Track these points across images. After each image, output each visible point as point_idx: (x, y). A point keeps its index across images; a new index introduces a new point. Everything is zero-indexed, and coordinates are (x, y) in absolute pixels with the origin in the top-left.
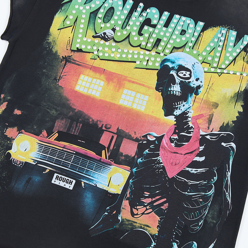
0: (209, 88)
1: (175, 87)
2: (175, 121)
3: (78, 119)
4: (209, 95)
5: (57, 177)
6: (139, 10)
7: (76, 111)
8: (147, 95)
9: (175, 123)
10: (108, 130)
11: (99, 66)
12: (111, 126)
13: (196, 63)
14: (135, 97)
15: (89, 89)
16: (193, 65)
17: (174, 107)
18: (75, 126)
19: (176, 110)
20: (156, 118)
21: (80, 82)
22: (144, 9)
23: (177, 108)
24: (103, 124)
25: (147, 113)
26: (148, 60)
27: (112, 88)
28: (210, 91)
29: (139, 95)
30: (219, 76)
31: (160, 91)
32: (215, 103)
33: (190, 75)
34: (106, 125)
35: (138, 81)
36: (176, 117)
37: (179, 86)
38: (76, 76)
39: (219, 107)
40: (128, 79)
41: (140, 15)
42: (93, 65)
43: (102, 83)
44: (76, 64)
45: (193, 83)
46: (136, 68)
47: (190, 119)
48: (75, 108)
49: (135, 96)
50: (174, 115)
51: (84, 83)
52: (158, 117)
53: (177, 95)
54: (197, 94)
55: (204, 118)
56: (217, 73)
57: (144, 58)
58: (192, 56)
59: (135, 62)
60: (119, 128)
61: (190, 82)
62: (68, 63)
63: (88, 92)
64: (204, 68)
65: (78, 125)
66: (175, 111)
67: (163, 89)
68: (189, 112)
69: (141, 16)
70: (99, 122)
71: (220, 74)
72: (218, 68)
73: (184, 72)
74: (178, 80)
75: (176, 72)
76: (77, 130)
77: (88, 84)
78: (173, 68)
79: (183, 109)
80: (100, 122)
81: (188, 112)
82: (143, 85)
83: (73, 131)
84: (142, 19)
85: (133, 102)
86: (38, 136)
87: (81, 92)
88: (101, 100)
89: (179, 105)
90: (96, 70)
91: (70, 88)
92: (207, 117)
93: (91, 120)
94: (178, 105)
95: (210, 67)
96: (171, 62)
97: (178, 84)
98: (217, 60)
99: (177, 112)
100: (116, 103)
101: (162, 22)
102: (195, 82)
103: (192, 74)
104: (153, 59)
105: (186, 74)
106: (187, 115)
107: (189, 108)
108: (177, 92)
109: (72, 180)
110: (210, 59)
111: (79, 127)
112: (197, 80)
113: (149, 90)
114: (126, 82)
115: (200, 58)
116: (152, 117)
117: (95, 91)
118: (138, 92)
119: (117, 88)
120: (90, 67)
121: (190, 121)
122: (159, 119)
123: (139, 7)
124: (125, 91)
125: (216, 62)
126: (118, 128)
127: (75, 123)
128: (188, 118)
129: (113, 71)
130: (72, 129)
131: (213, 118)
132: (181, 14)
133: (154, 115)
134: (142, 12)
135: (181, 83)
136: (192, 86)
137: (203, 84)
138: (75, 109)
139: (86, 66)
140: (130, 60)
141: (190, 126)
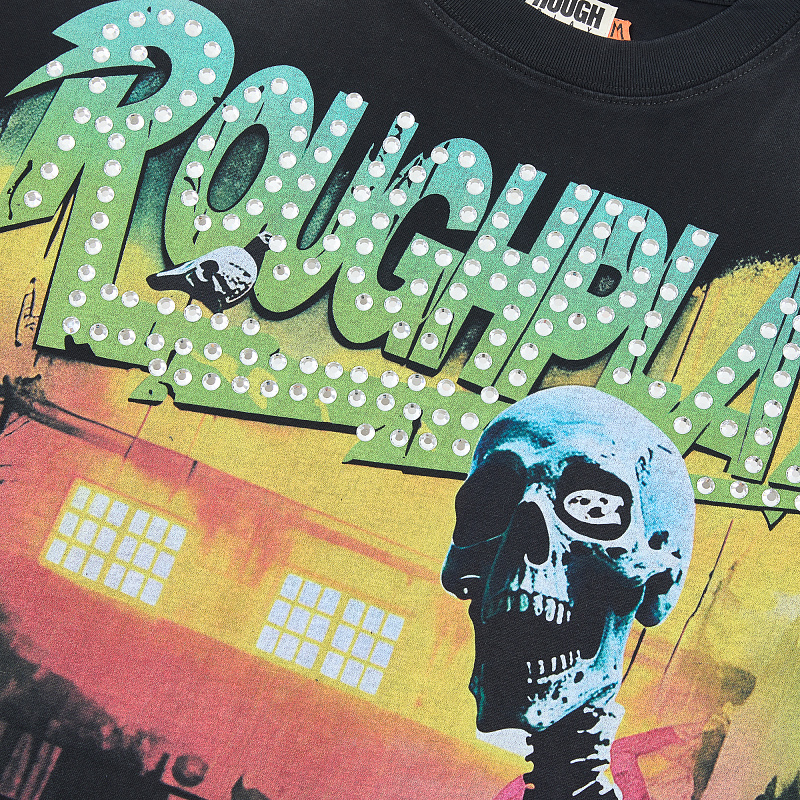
0: (714, 590)
1: (541, 573)
2: (528, 759)
3: (43, 724)
4: (711, 630)
6: (393, 147)
7: (38, 676)
8: (396, 611)
9: (530, 767)
10: (187, 789)
11: (164, 442)
12: (205, 768)
13: (657, 452)
14: (338, 618)
15: (109, 559)
16: (642, 458)
17: (530, 681)
18: (26, 756)
19: (536, 699)
20: (433, 738)
21: (66, 521)
22: (418, 148)
23: (542, 691)
24: (165, 757)
25: (393, 709)
26: (417, 424)
27: (224, 564)
28: (717, 608)
29: (356, 610)
30: (771, 527)
31: (466, 591)
32: (738, 671)
33: (624, 512)
34: (182, 761)
35: (357, 535)
36: (537, 737)
37: (561, 568)
38: (51, 488)
39: (755, 694)
40: (310, 517)
41: (396, 174)
42: (142, 436)
43: (178, 535)
44: (56, 427)
45: (637, 557)
46: (354, 462)
47: (603, 752)
48: (35, 660)
49: (340, 611)
50: (526, 727)
51: (88, 527)
52: (445, 732)
53: (549, 619)
54: (649, 617)
55: (675, 750)
56: (762, 509)
58: (641, 408)
59: (352, 430)
60: (246, 785)
61: (617, 552)
62: (14, 415)
63: (102, 576)
64: (695, 480)
65: (43, 752)
66: (530, 704)
67: (483, 580)
68: (601, 712)
69: (398, 180)
70: (145, 742)
71: (773, 516)
72: (766, 483)
73: (594, 496)
74: (559, 538)
75: (553, 495)
76: (32, 779)
77: (108, 536)
78: (539, 473)
79: (575, 694)
80: (154, 740)
81: (595, 715)
82: (383, 557)
83: (17, 781)
84: (401, 200)
85: (327, 646)
87: (73, 579)
88: (165, 627)
89: (556, 673)
90: (154, 460)
91: (16, 550)
92: (693, 742)
93: (106, 731)
94: (548, 672)
95: (727, 476)
96: (533, 441)
97: (559, 557)
98: (763, 438)
99: (545, 713)
100: (240, 644)
101: (503, 222)
102: (645, 553)
103: (635, 509)
104: (440, 419)
105: (601, 504)
106: (592, 731)
107: (605, 689)
108: (551, 603)
110: (728, 430)
111: (48, 762)
112: (657, 541)
113: (409, 583)
114: (299, 537)
115: (681, 427)
116: (414, 730)
117: (137, 575)
118: (354, 592)
119: (252, 565)
120: (127, 442)
121: (605, 762)
122: (447, 742)
123: (393, 131)
124: (291, 583)
125: (758, 448)
126: (239, 783)
127: (28, 738)
128: (596, 747)
129: (240, 473)
130: (13, 773)
131: (722, 752)
132: (604, 184)
133: (427, 722)
134: (405, 160)
135: (576, 558)
136: (631, 573)
137: (684, 564)
138: (33, 668)
139: (105, 440)
140: (325, 418)
141: (602, 787)
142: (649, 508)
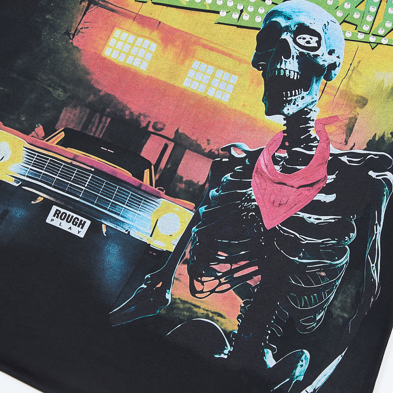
0: (352, 70)
1: (288, 63)
2: (284, 125)
3: (104, 110)
4: (351, 83)
5: (57, 213)
7: (101, 94)
8: (235, 74)
9: (285, 128)
10: (158, 132)
11: (148, 15)
12: (164, 125)
13: (330, 23)
14: (213, 76)
15: (128, 55)
16: (325, 25)
17: (285, 99)
18: (97, 121)
19: (287, 105)
20: (249, 117)
21: (112, 41)
23: (289, 102)
24: (149, 122)
25: (234, 107)
26: (242, 11)
27: (171, 57)
28: (353, 76)
29: (220, 73)
30: (373, 49)
31: (260, 68)
32: (362, 97)
33: (319, 43)
34: (156, 123)
35: (220, 48)
36: (287, 118)
37: (296, 61)
38: (106, 30)
39: (368, 105)
40: (203, 41)
42: (140, 13)
43: (154, 46)
44: (108, 9)
45: (324, 58)
46: (219, 23)
47: (312, 124)
48: (100, 88)
49: (214, 74)
50: (284, 114)
51: (120, 44)
52: (253, 115)
53: (292, 78)
54: (328, 78)
55: (338, 124)
56: (369, 43)
57: (235, 6)
58: (324, 8)
59: (218, 13)
60: (180, 131)
62: (92, 5)
63: (125, 60)
64: (344, 32)
65: (104, 119)
66: (285, 107)
67: (267, 64)
68: (311, 110)
70: (142, 117)
71: (373, 45)
72: (371, 34)
73: (308, 37)
74: (295, 50)
75: (292, 36)
76: (100, 129)
77: (127, 47)
78: (287, 29)
79: (301, 104)
80: (145, 116)
81: (309, 111)
82: (230, 56)
83: (94, 129)
85: (209, 85)
86: (28, 134)
87: (114, 61)
88: (149, 78)
89: (294, 96)
90: (144, 21)
91: (93, 51)
92: (345, 121)
93: (127, 112)
94: (291, 96)
95: (356, 31)
96: (285, 18)
97: (295, 57)
98: (370, 19)
99: (290, 110)
100: (177, 84)
102: (327, 56)
103: (323, 42)
104: (251, 9)
105: (310, 40)
106: (308, 116)
107: (312, 102)
108: (292, 73)
109: (84, 220)
110: (357, 16)
111: (105, 123)
112: (331, 52)
113: (240, 65)
114: (199, 48)
115: (339, 14)
116: (242, 115)
117: (139, 59)
118: (219, 67)
119: (181, 57)
120: (134, 15)
121: (313, 127)
122: (254, 119)
124: (196, 64)
125: (367, 23)
126: (178, 130)
127: (98, 115)
128: (309, 122)
129: (176, 27)
130: (92, 127)
131: (356, 125)
133: (246, 112)
135: (301, 57)
136: (321, 63)
137: (341, 60)
138: (100, 91)
139: (126, 14)
140: (208, 8)
141: (312, 136)
142: (328, 41)
